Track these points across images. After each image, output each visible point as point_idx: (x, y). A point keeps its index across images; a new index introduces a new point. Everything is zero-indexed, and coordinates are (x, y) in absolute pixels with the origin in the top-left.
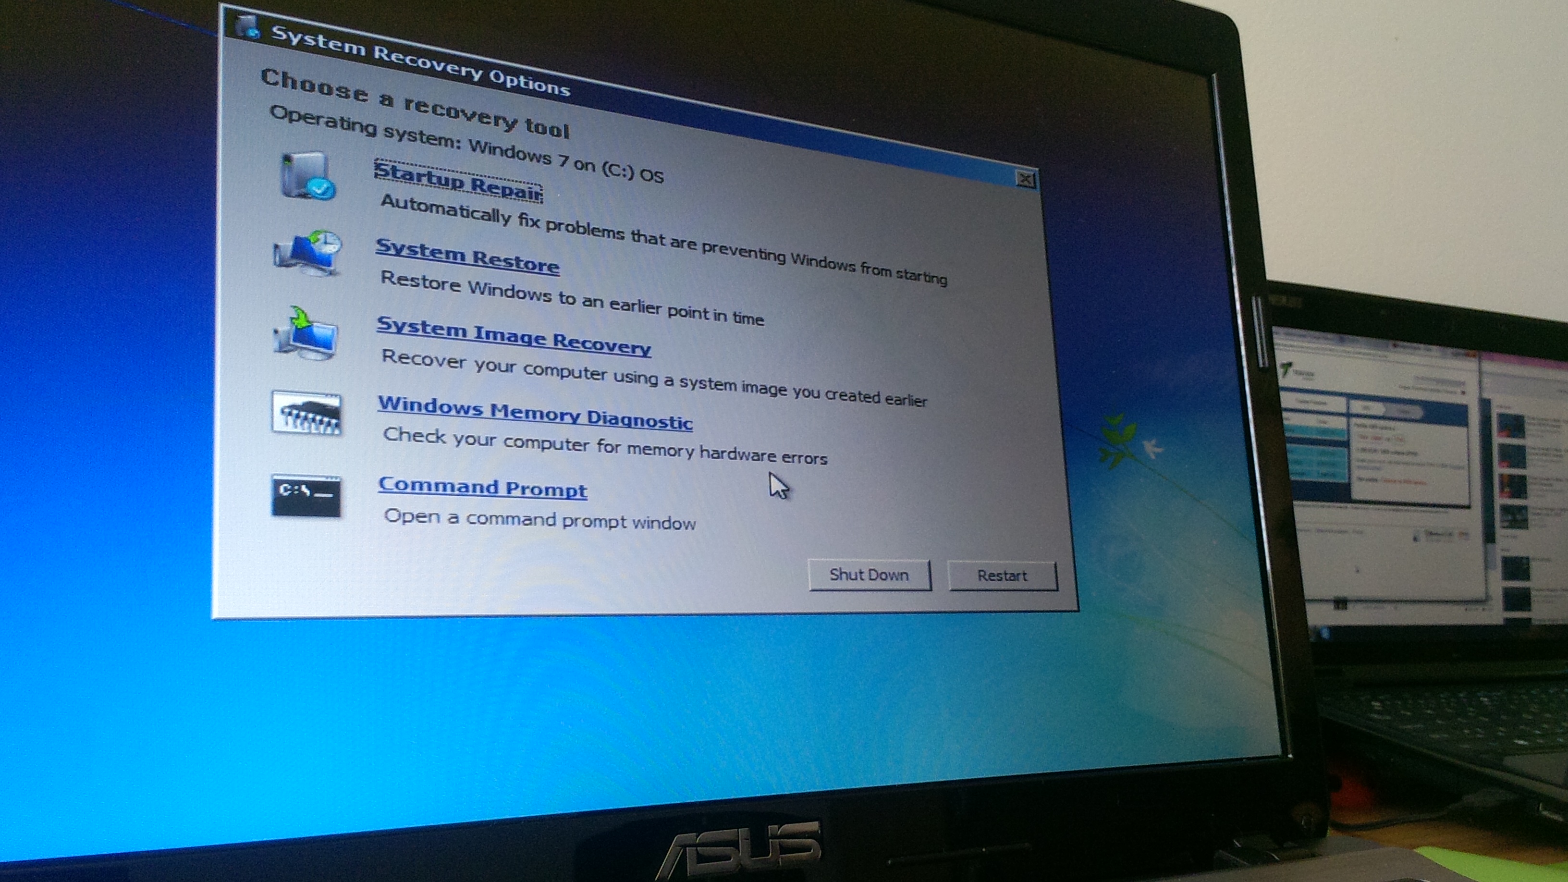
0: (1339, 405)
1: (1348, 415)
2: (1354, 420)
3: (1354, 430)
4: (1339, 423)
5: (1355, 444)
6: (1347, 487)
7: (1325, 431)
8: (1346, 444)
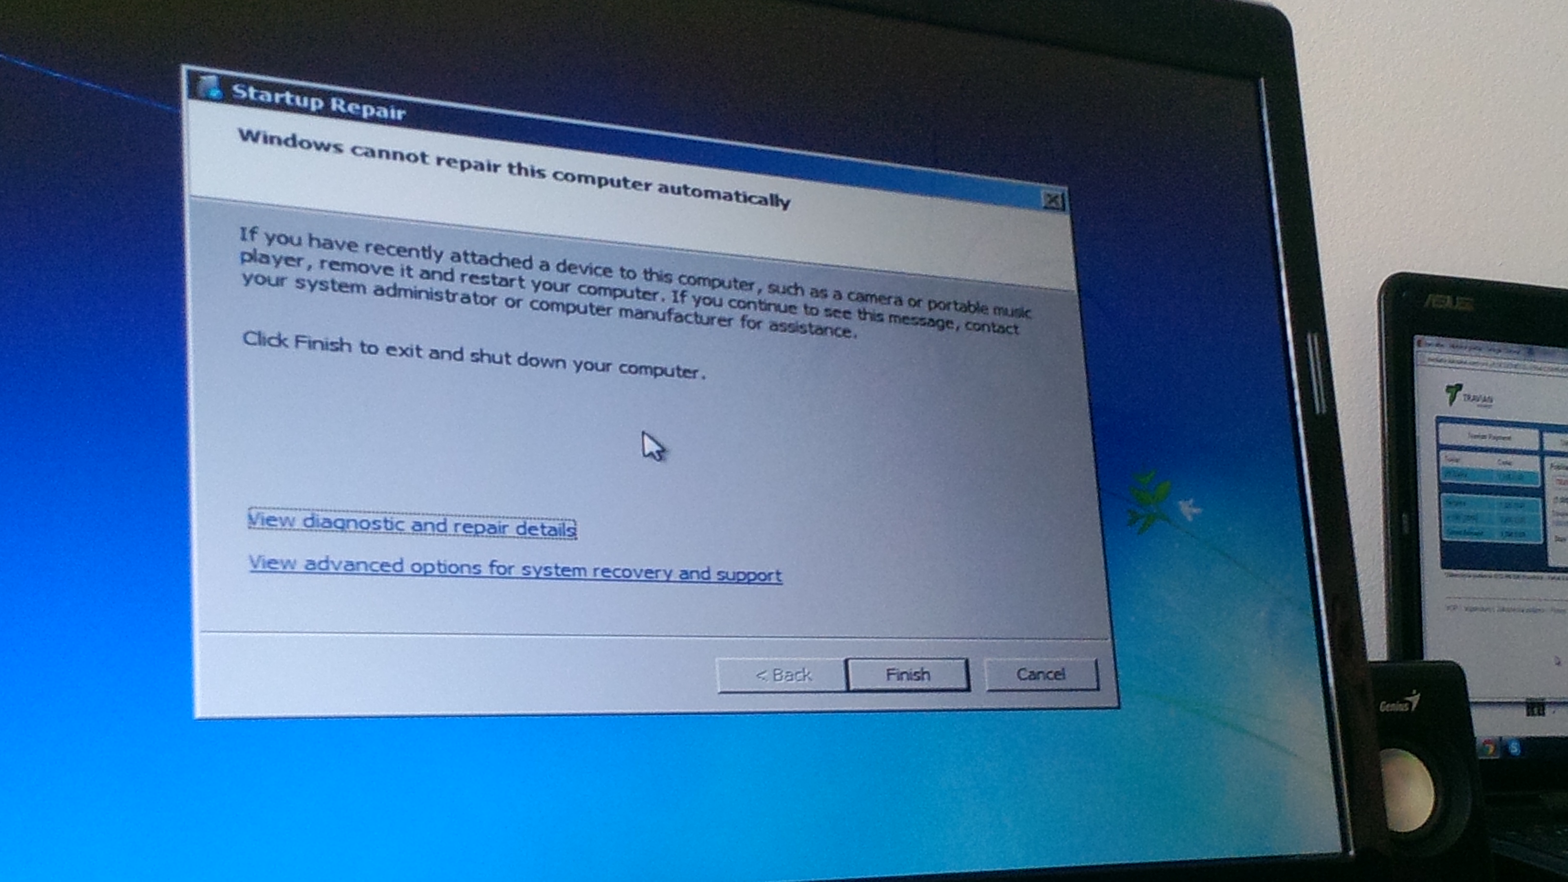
0: (1529, 439)
1: (1542, 453)
2: (1548, 460)
3: (1549, 474)
4: (1531, 464)
5: (1551, 492)
6: (1542, 550)
7: (1508, 476)
8: (1540, 492)
